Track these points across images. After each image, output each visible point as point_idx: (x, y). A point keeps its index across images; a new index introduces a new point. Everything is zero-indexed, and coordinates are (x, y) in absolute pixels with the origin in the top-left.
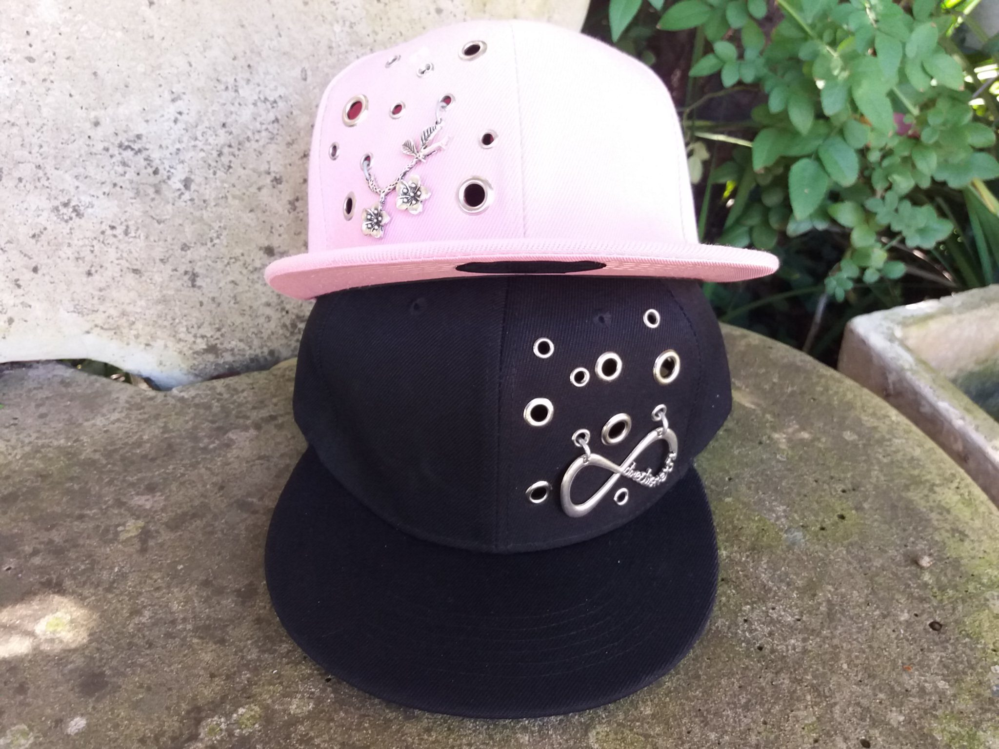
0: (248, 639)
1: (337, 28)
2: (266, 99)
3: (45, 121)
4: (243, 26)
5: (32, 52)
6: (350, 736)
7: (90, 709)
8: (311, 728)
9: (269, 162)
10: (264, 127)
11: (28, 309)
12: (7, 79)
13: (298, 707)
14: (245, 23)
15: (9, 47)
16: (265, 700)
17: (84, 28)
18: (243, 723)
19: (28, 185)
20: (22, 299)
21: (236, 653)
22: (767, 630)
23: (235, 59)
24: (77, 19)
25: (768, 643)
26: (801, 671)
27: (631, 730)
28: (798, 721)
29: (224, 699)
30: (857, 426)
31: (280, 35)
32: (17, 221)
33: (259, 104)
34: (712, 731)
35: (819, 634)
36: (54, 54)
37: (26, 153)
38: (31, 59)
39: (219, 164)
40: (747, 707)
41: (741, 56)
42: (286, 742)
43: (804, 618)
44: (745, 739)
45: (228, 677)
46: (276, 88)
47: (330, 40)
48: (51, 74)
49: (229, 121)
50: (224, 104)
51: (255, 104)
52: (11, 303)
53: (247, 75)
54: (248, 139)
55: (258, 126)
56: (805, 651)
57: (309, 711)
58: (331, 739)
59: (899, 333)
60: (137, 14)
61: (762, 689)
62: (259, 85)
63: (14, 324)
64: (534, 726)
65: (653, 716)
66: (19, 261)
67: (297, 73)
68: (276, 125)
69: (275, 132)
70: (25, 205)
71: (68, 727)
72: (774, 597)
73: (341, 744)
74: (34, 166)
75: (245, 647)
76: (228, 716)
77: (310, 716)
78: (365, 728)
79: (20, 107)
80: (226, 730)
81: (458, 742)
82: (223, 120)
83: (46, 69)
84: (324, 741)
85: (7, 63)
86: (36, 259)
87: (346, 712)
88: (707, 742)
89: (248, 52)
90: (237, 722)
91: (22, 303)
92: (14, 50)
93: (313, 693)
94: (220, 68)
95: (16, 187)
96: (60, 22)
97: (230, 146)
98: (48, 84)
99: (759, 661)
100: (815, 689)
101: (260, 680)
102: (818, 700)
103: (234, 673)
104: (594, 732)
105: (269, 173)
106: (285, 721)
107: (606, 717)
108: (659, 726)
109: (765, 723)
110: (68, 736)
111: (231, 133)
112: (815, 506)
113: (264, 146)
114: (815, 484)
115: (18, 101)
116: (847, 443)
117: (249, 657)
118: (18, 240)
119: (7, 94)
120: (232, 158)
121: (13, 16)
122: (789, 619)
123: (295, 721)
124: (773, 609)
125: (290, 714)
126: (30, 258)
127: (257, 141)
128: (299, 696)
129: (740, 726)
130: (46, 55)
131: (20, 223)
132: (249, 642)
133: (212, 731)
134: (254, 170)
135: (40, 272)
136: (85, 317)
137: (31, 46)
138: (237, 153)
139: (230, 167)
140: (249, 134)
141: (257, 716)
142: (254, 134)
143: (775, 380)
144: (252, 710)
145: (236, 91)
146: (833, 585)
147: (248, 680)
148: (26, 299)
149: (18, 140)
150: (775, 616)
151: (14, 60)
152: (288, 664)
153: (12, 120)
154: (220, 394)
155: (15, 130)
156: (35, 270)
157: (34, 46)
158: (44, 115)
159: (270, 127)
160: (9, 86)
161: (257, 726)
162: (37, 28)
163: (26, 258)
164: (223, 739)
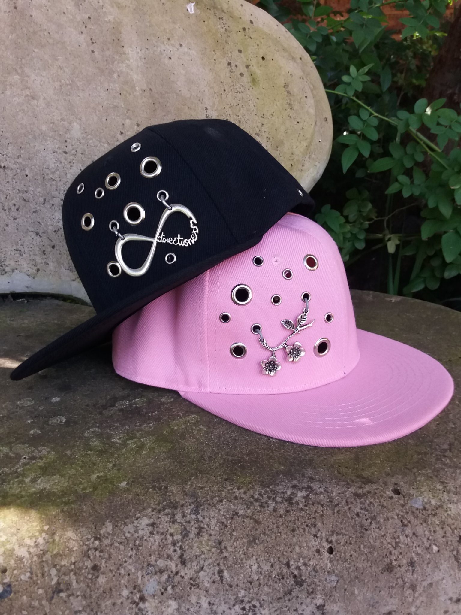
3: (68, 180)
5: (67, 150)
7: (63, 395)
8: (171, 406)
11: (47, 265)
12: (54, 160)
13: (165, 400)
15: (57, 146)
17: (91, 141)
18: (138, 403)
19: (56, 208)
20: (45, 260)
24: (88, 137)
29: (129, 396)
32: (48, 224)
36: (76, 151)
37: (57, 193)
38: (66, 153)
41: (412, 183)
42: (158, 409)
48: (73, 160)
52: (40, 261)
57: (171, 401)
60: (115, 137)
63: (39, 272)
66: (46, 242)
70: (53, 217)
71: (51, 400)
74: (60, 200)
76: (130, 401)
79: (58, 173)
80: (129, 405)
83: (72, 157)
84: (178, 410)
85: (55, 153)
86: (54, 242)
90: (134, 402)
91: (45, 262)
92: (59, 148)
95: (51, 208)
96: (81, 138)
98: (72, 164)
106: (159, 403)
110: (51, 402)
115: (57, 170)
118: (48, 232)
119: (53, 167)
121: (61, 133)
123: (163, 404)
126: (52, 241)
128: (166, 397)
130: (73, 152)
131: (50, 225)
133: (122, 404)
135: (55, 248)
136: (74, 273)
137: (66, 147)
141: (145, 401)
143: (429, 314)
144: (142, 400)
148: (47, 261)
149: (55, 187)
151: (58, 152)
153: (54, 178)
155: (54, 183)
156: (53, 247)
157: (68, 147)
158: (68, 177)
160: (54, 163)
161: (144, 404)
162: (70, 139)
163: (50, 241)
164: (127, 407)
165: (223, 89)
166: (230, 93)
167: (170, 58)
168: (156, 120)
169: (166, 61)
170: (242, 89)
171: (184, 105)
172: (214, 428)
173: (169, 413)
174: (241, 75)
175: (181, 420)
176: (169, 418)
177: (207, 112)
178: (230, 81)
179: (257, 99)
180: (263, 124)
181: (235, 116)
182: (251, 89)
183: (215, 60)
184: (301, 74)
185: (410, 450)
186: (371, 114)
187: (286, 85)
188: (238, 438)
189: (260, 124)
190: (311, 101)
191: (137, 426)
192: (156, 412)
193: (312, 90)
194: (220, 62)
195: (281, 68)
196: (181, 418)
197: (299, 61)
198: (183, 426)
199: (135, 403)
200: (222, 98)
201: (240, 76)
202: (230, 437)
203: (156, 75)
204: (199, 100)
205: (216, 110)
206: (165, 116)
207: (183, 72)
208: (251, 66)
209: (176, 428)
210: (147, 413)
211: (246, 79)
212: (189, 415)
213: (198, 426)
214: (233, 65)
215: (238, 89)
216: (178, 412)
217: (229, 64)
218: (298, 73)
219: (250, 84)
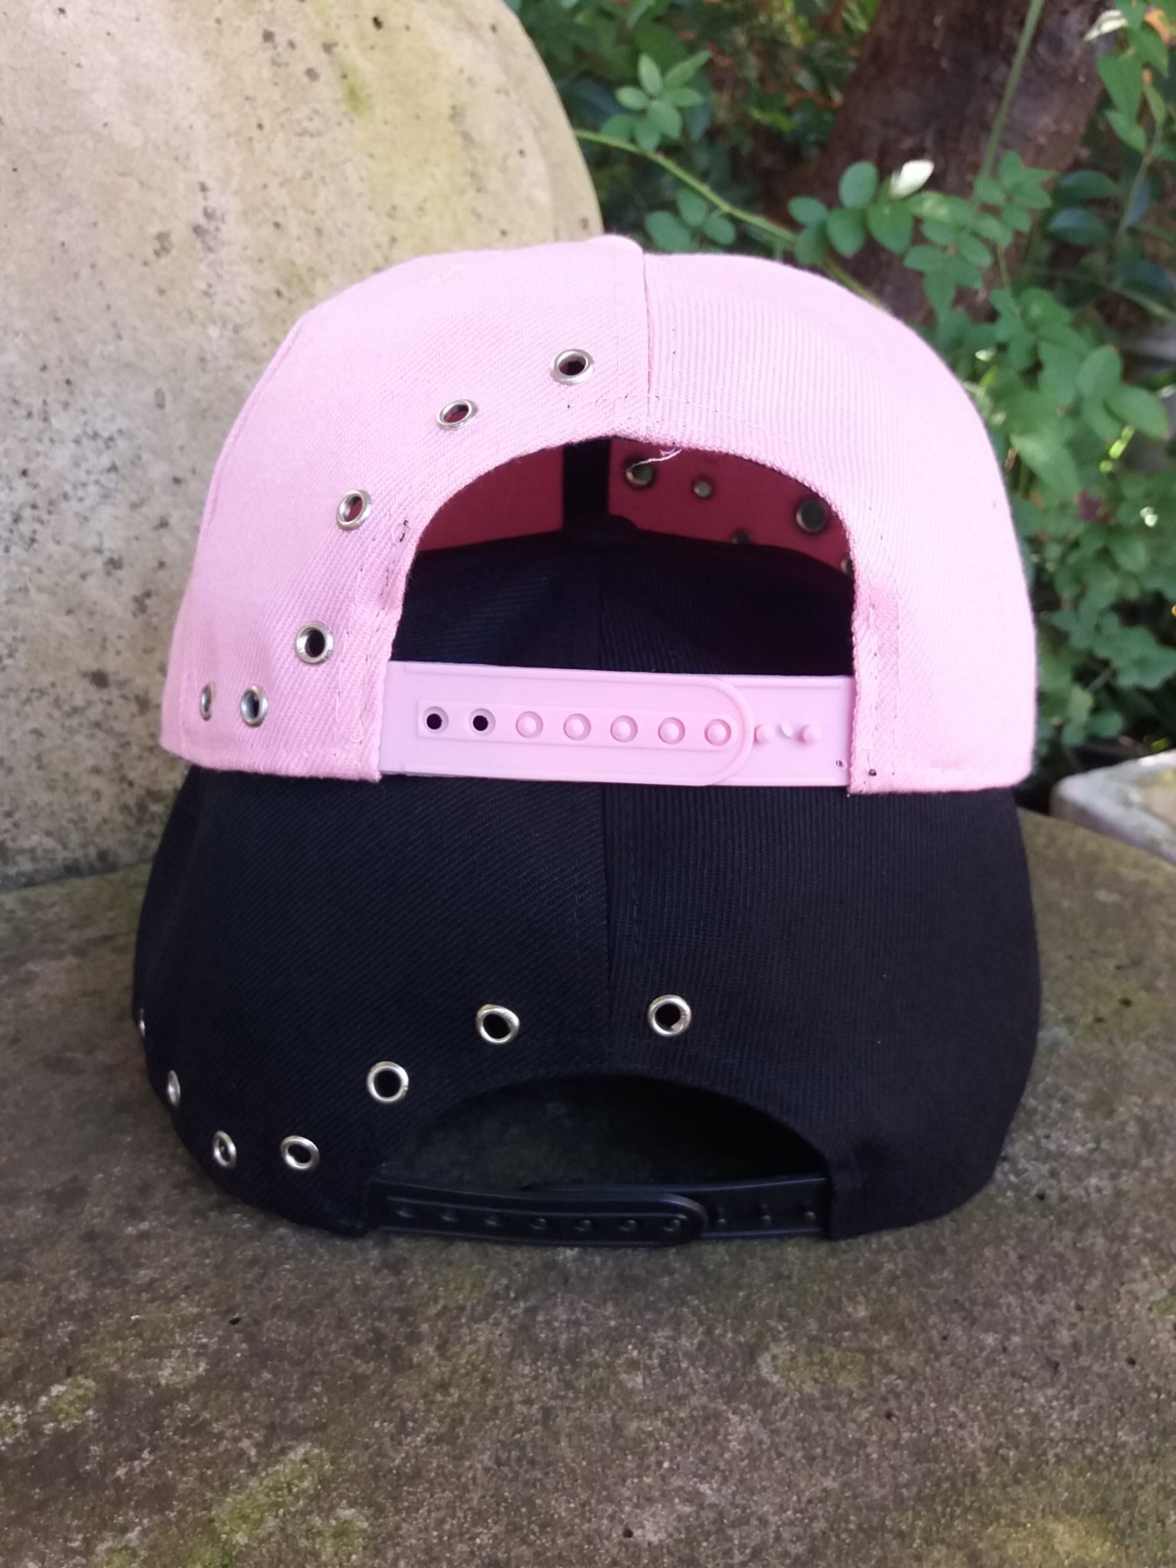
0: (70, 1268)
1: (213, 331)
2: (96, 436)
4: (57, 320)
6: (285, 1411)
8: (205, 1406)
9: (100, 534)
10: (93, 478)
13: (175, 1372)
14: (61, 315)
16: (107, 1366)
18: (61, 1411)
21: (45, 1293)
22: (1045, 1169)
23: (44, 368)
25: (1051, 1187)
26: (1121, 1222)
27: (837, 1345)
28: (1137, 1299)
29: (19, 1373)
30: (1114, 882)
31: (119, 337)
33: (84, 441)
34: (987, 1330)
35: (1135, 1166)
39: (15, 537)
40: (1040, 1287)
42: (151, 1434)
43: (1105, 1145)
44: (1050, 1337)
45: (29, 1334)
46: (113, 418)
47: (202, 349)
49: (32, 467)
50: (24, 440)
51: (77, 442)
53: (64, 396)
54: (66, 496)
55: (82, 475)
56: (1119, 1194)
57: (198, 1377)
58: (246, 1421)
59: (1135, 796)
61: (1060, 1256)
62: (84, 412)
64: (650, 1358)
65: (874, 1319)
67: (148, 395)
68: (113, 475)
69: (112, 486)
72: (1043, 1121)
73: (266, 1427)
75: (63, 1281)
76: (29, 1401)
77: (201, 1385)
78: (314, 1395)
80: (26, 1426)
81: (505, 1400)
82: (22, 464)
84: (234, 1426)
87: (275, 1372)
88: (981, 1350)
89: (66, 359)
90: (48, 1409)
93: (204, 1346)
94: (18, 383)
97: (34, 507)
99: (1043, 1216)
100: (1152, 1246)
101: (94, 1334)
102: (1163, 1262)
103: (43, 1326)
104: (767, 1357)
105: (99, 551)
106: (150, 1399)
107: (786, 1329)
108: (887, 1333)
109: (1079, 1308)
111: (36, 486)
112: (1077, 991)
113: (93, 509)
114: (1068, 963)
116: (1105, 906)
117: (72, 1297)
120: (37, 526)
122: (1078, 1149)
123: (169, 1396)
124: (1047, 1137)
125: (159, 1385)
127: (81, 500)
128: (176, 1353)
129: (1036, 1318)
132: (73, 1272)
134: (75, 547)
138: (46, 517)
139: (33, 540)
140: (68, 488)
141: (91, 1395)
142: (75, 488)
144: (80, 1386)
145: (46, 420)
146: (1140, 1095)
147: (71, 1335)
150: (1052, 1147)
152: (152, 1300)
154: (12, 911)
159: (103, 479)
161: (90, 1412)
164: (18, 1442)
165: (254, 122)
166: (281, 136)
167: (62, 11)
168: (29, 227)
169: (49, 20)
170: (317, 124)
171: (123, 175)
172: (398, 1511)
173: (197, 1449)
174: (311, 74)
175: (253, 1483)
176: (202, 1478)
177: (206, 198)
178: (276, 94)
179: (371, 156)
180: (393, 240)
181: (302, 214)
182: (346, 124)
183: (218, 21)
184: (499, 78)
185: (1141, 1487)
186: (713, 207)
187: (456, 114)
188: (508, 1551)
189: (384, 240)
190: (536, 166)
191: (75, 1552)
192: (145, 1454)
193: (536, 132)
194: (238, 30)
195: (436, 56)
196: (253, 1469)
197: (489, 36)
198: (271, 1523)
199: (51, 1413)
200: (252, 151)
201: (305, 80)
202: (472, 1553)
203: (13, 69)
204: (176, 159)
205: (236, 193)
206: (59, 211)
207: (112, 60)
208: (341, 45)
209: (241, 1538)
210: (106, 1466)
211: (327, 90)
212: (283, 1451)
213: (332, 1508)
214: (281, 39)
215: (306, 124)
216: (236, 1440)
217: (268, 36)
218: (491, 74)
219: (343, 107)
